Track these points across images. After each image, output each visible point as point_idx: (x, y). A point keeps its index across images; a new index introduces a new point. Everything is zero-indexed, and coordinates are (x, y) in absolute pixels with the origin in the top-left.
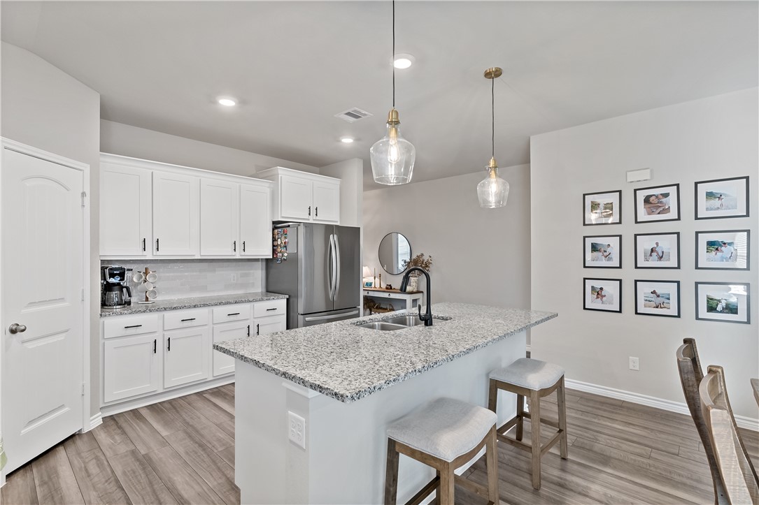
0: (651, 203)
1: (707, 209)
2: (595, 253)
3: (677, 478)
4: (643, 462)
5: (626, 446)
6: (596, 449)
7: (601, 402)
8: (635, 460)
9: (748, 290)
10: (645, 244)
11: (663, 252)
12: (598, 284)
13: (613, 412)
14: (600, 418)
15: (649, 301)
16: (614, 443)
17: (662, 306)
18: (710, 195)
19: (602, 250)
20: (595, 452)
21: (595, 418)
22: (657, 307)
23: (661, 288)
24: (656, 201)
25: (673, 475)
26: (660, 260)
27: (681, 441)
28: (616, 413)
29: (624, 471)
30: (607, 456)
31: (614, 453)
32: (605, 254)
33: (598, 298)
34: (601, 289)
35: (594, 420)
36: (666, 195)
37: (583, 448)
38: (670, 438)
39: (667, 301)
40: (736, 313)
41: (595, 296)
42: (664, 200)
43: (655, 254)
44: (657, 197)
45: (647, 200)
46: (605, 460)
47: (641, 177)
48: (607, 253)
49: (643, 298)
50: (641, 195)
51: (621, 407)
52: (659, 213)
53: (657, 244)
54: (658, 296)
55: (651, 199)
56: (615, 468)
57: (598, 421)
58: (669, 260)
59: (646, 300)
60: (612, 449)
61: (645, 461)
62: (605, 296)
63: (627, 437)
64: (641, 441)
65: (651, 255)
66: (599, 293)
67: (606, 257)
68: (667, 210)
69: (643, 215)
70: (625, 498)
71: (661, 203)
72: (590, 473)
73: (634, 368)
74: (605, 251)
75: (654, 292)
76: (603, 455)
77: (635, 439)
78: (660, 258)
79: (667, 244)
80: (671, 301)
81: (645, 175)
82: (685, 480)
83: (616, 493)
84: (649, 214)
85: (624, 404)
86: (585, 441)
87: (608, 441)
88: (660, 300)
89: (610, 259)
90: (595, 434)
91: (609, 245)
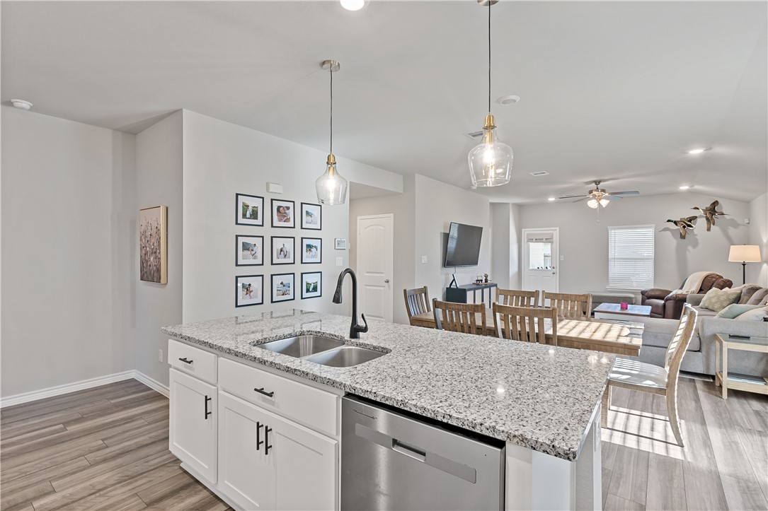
0: (280, 212)
2: (246, 252)
11: (287, 252)
12: (246, 281)
17: (286, 293)
19: (251, 249)
22: (284, 294)
24: (283, 211)
26: (285, 257)
32: (253, 252)
33: (247, 294)
34: (250, 285)
36: (288, 208)
39: (289, 288)
41: (245, 293)
42: (287, 212)
43: (282, 253)
44: (284, 208)
45: (279, 208)
47: (277, 190)
52: (285, 221)
53: (284, 245)
54: (284, 285)
55: (281, 209)
62: (252, 291)
65: (280, 254)
66: (247, 288)
67: (253, 255)
68: (287, 220)
71: (285, 213)
74: (252, 250)
75: (282, 283)
78: (285, 255)
81: (280, 189)
84: (279, 221)
88: (285, 288)
89: (255, 258)
91: (255, 245)
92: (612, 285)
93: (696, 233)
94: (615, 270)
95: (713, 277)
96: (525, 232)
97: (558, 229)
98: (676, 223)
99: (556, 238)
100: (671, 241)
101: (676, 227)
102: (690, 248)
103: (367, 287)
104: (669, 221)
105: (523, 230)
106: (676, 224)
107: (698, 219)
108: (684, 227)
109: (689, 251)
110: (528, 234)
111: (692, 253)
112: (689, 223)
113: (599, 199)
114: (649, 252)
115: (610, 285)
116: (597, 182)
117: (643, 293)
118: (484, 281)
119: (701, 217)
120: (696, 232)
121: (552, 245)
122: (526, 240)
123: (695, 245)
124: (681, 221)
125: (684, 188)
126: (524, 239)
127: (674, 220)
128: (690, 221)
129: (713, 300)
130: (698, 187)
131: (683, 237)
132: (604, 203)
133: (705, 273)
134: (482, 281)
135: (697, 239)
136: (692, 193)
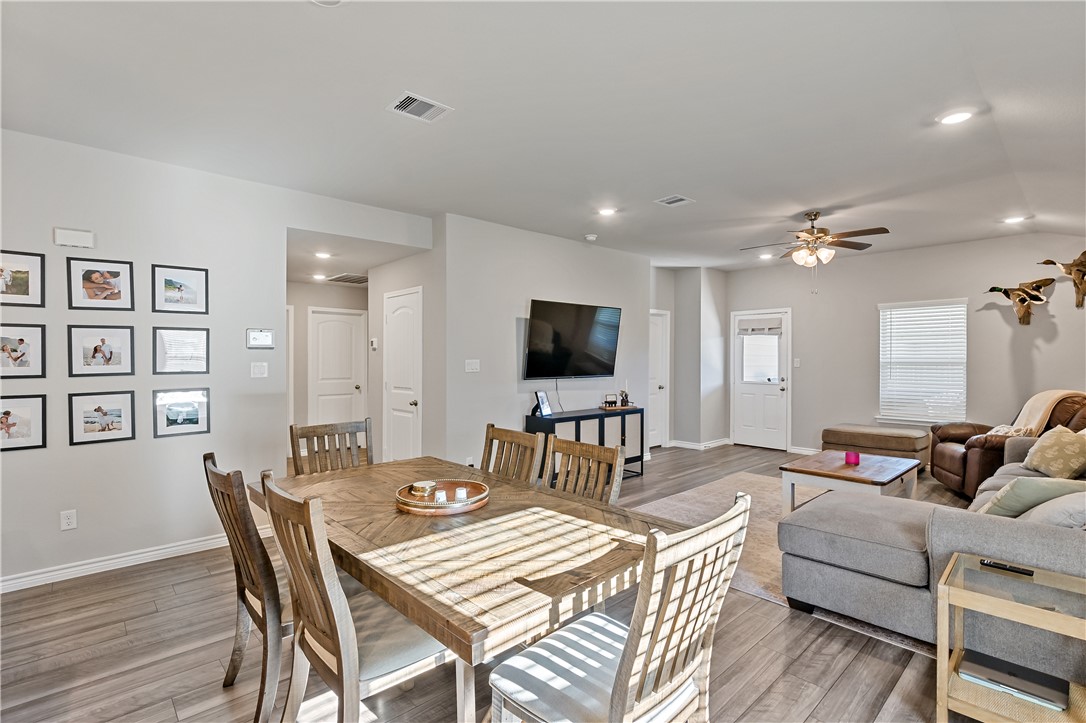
0: (93, 282)
1: (166, 300)
3: (168, 636)
4: (121, 644)
5: (88, 638)
6: (43, 669)
7: (15, 602)
8: (110, 648)
9: (208, 396)
10: (84, 341)
11: (111, 353)
13: (44, 606)
14: (26, 623)
15: (92, 423)
16: (68, 644)
17: (111, 427)
18: (169, 283)
19: (9, 348)
20: (47, 673)
21: (18, 629)
22: (103, 430)
23: (107, 403)
24: (101, 280)
25: (162, 636)
26: (108, 364)
27: (153, 595)
28: (50, 605)
29: (103, 668)
30: (68, 666)
31: (75, 657)
32: (14, 355)
34: (7, 414)
35: (17, 632)
36: (116, 275)
37: (22, 680)
38: (139, 597)
39: (118, 419)
40: (197, 423)
42: (112, 281)
43: (99, 355)
44: (102, 274)
45: (87, 276)
46: (67, 673)
47: (80, 241)
48: (19, 354)
49: (82, 420)
50: (78, 269)
51: (53, 592)
52: (105, 298)
53: (103, 341)
54: (105, 414)
55: (94, 276)
56: (88, 673)
57: (25, 631)
58: (119, 363)
59: (87, 423)
60: (70, 654)
61: (123, 640)
62: (14, 424)
63: (82, 626)
64: (105, 621)
65: (94, 357)
67: (16, 360)
68: (116, 296)
69: (80, 297)
70: (121, 697)
71: (108, 283)
72: (54, 704)
73: (69, 527)
74: (15, 351)
75: (98, 410)
76: (60, 669)
77: (96, 623)
78: (108, 360)
79: (118, 342)
80: (123, 419)
81: (86, 240)
82: (177, 633)
83: (107, 701)
84: (90, 297)
85: (55, 588)
86: (20, 669)
87: (59, 646)
88: (108, 419)
89: (23, 364)
90: (31, 649)
91: (22, 340)
92: (884, 414)
93: (1051, 313)
94: (892, 385)
95: (1074, 402)
96: (736, 317)
97: (789, 310)
98: (1007, 293)
99: (787, 327)
100: (1001, 329)
101: (1009, 302)
102: (1039, 342)
103: (395, 413)
104: (993, 290)
105: (732, 314)
106: (1008, 296)
107: (1058, 286)
108: (1023, 301)
109: (1037, 347)
110: (740, 321)
111: (1044, 353)
112: (1034, 293)
113: (813, 250)
114: (957, 350)
115: (883, 412)
116: (812, 215)
117: (934, 429)
118: (619, 404)
119: (1062, 279)
120: (1051, 308)
121: (780, 338)
122: (737, 331)
123: (1051, 334)
124: (1018, 290)
125: (1014, 221)
126: (734, 328)
127: (1004, 287)
128: (1037, 288)
129: (1050, 454)
130: (1045, 218)
131: (1025, 319)
132: (826, 254)
133: (1060, 394)
134: (615, 403)
135: (1054, 324)
136: (1034, 231)
